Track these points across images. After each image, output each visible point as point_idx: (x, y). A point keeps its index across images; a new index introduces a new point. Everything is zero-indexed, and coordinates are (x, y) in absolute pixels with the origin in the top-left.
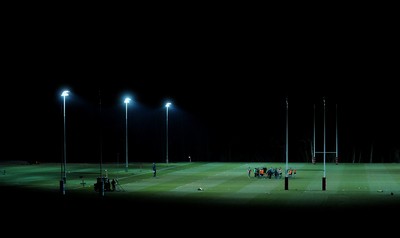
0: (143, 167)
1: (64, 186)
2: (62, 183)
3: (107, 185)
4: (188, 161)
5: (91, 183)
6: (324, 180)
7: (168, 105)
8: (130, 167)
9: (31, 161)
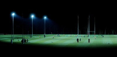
0: (37, 36)
1: (12, 41)
2: (11, 40)
3: (25, 41)
4: (51, 34)
5: (20, 40)
6: (89, 39)
7: (45, 18)
8: (33, 36)
9: (5, 34)
